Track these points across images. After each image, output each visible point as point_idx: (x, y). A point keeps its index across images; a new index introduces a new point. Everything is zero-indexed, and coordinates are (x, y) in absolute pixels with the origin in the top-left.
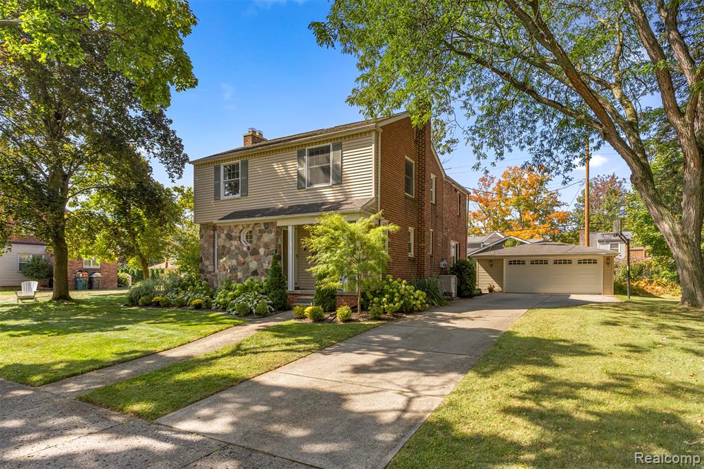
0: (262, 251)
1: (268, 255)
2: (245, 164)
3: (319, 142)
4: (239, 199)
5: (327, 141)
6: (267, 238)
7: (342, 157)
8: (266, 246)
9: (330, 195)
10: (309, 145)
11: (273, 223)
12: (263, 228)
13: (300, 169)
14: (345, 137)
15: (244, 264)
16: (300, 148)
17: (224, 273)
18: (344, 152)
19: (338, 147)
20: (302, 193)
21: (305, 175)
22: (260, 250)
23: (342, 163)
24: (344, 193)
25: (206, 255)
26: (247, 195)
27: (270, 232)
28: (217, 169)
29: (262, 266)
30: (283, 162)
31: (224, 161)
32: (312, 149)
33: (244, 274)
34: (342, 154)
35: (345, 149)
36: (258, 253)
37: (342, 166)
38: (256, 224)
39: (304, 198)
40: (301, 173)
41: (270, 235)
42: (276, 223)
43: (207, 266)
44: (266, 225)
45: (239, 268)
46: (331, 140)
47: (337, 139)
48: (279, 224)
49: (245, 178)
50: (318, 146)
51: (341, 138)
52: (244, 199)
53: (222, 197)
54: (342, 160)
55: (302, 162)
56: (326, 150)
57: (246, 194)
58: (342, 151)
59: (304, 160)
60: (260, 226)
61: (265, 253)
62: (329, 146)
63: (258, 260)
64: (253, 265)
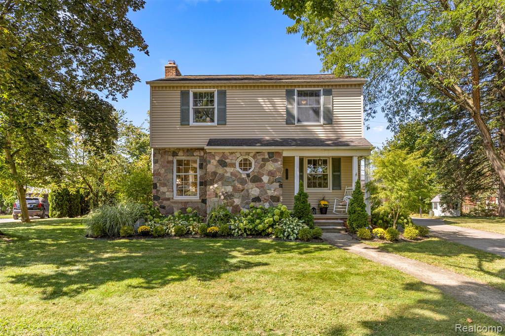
0: (265, 179)
1: (273, 182)
2: (223, 94)
3: (310, 86)
4: (215, 126)
5: (318, 86)
6: (271, 166)
7: (333, 102)
8: (271, 174)
9: (321, 132)
10: (299, 86)
11: (279, 154)
12: (267, 156)
13: (289, 106)
14: (336, 85)
15: (242, 190)
16: (289, 88)
17: (216, 199)
18: (334, 98)
19: (328, 93)
20: (290, 128)
21: (295, 112)
22: (263, 178)
23: (333, 107)
24: (335, 132)
25: (162, 181)
26: (226, 124)
27: (276, 161)
28: (185, 95)
29: (266, 193)
30: (269, 97)
31: (195, 87)
32: (302, 91)
33: (243, 200)
34: (333, 99)
35: (335, 95)
36: (260, 180)
37: (333, 109)
38: (257, 153)
39: (293, 132)
40: (291, 110)
41: (276, 164)
42: (282, 152)
43: (164, 193)
44: (271, 154)
45: (236, 195)
46: (322, 86)
47: (329, 86)
48: (285, 154)
49: (223, 107)
50: (308, 89)
51: (332, 85)
52: (222, 128)
53: (191, 123)
54: (333, 104)
55: (291, 100)
56: (316, 94)
57: (224, 122)
58: (333, 97)
59: (294, 99)
60: (264, 155)
61: (269, 181)
62: (320, 90)
63: (261, 187)
64: (255, 191)
